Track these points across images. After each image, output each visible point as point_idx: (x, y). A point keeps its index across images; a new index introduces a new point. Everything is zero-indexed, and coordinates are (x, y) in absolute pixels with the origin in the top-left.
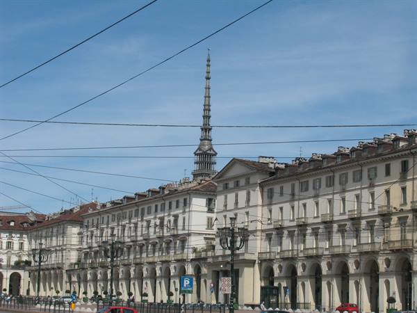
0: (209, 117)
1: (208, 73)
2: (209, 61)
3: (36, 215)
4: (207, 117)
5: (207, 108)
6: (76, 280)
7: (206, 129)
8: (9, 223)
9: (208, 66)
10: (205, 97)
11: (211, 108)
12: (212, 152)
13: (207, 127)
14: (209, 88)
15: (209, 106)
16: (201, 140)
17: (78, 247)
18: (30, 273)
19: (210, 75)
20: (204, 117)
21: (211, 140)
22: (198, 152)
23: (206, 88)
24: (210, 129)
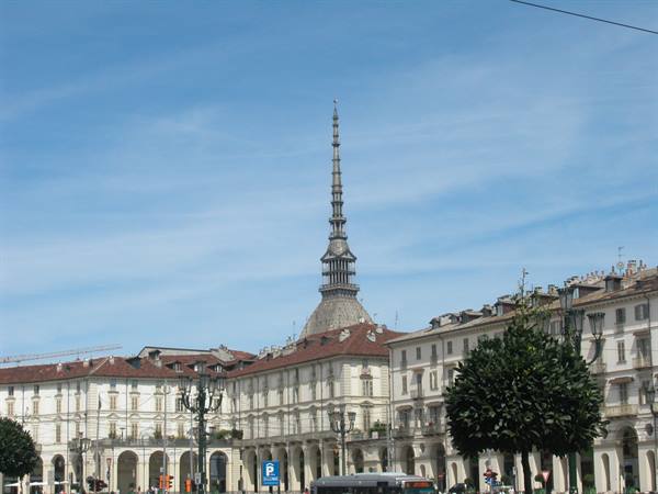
0: (341, 204)
1: (336, 136)
2: (335, 118)
3: (234, 353)
4: (337, 204)
5: (337, 190)
6: (377, 459)
7: (338, 222)
8: (192, 367)
9: (336, 126)
10: (334, 173)
11: (343, 189)
12: (349, 256)
13: (339, 218)
14: (339, 160)
15: (340, 186)
16: (331, 239)
17: (363, 400)
18: (241, 452)
19: (339, 140)
20: (333, 204)
21: (345, 239)
22: (328, 257)
23: (334, 160)
24: (344, 222)
